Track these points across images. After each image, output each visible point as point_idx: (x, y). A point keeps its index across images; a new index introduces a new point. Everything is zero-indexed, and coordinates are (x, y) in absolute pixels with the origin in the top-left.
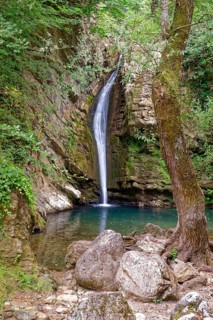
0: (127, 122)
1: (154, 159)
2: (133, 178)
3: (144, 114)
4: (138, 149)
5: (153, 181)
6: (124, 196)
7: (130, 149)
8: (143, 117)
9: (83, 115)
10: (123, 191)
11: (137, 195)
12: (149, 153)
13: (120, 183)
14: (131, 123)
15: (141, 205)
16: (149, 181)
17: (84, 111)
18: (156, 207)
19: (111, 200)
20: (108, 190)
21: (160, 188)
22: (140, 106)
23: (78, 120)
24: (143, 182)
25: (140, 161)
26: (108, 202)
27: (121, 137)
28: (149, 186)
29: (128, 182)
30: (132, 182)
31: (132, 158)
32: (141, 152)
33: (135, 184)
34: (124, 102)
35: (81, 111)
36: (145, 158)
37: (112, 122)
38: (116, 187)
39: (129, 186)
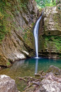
0: (45, 30)
1: (54, 42)
2: (46, 49)
3: (50, 27)
4: (48, 39)
5: (53, 50)
6: (44, 55)
7: (46, 39)
8: (50, 28)
9: (30, 29)
10: (43, 53)
11: (48, 55)
12: (52, 41)
13: (42, 51)
14: (46, 30)
15: (49, 58)
16: (52, 50)
17: (31, 28)
18: (55, 58)
19: (39, 56)
20: (38, 53)
21: (56, 52)
22: (49, 25)
23: (29, 30)
24: (50, 50)
25: (49, 43)
26: (39, 57)
27: (43, 36)
28: (52, 52)
29: (45, 50)
30: (46, 50)
31: (46, 42)
32: (49, 40)
33: (47, 51)
34: (44, 24)
35: (30, 27)
36: (50, 42)
37: (40, 31)
38: (41, 52)
39: (45, 51)
